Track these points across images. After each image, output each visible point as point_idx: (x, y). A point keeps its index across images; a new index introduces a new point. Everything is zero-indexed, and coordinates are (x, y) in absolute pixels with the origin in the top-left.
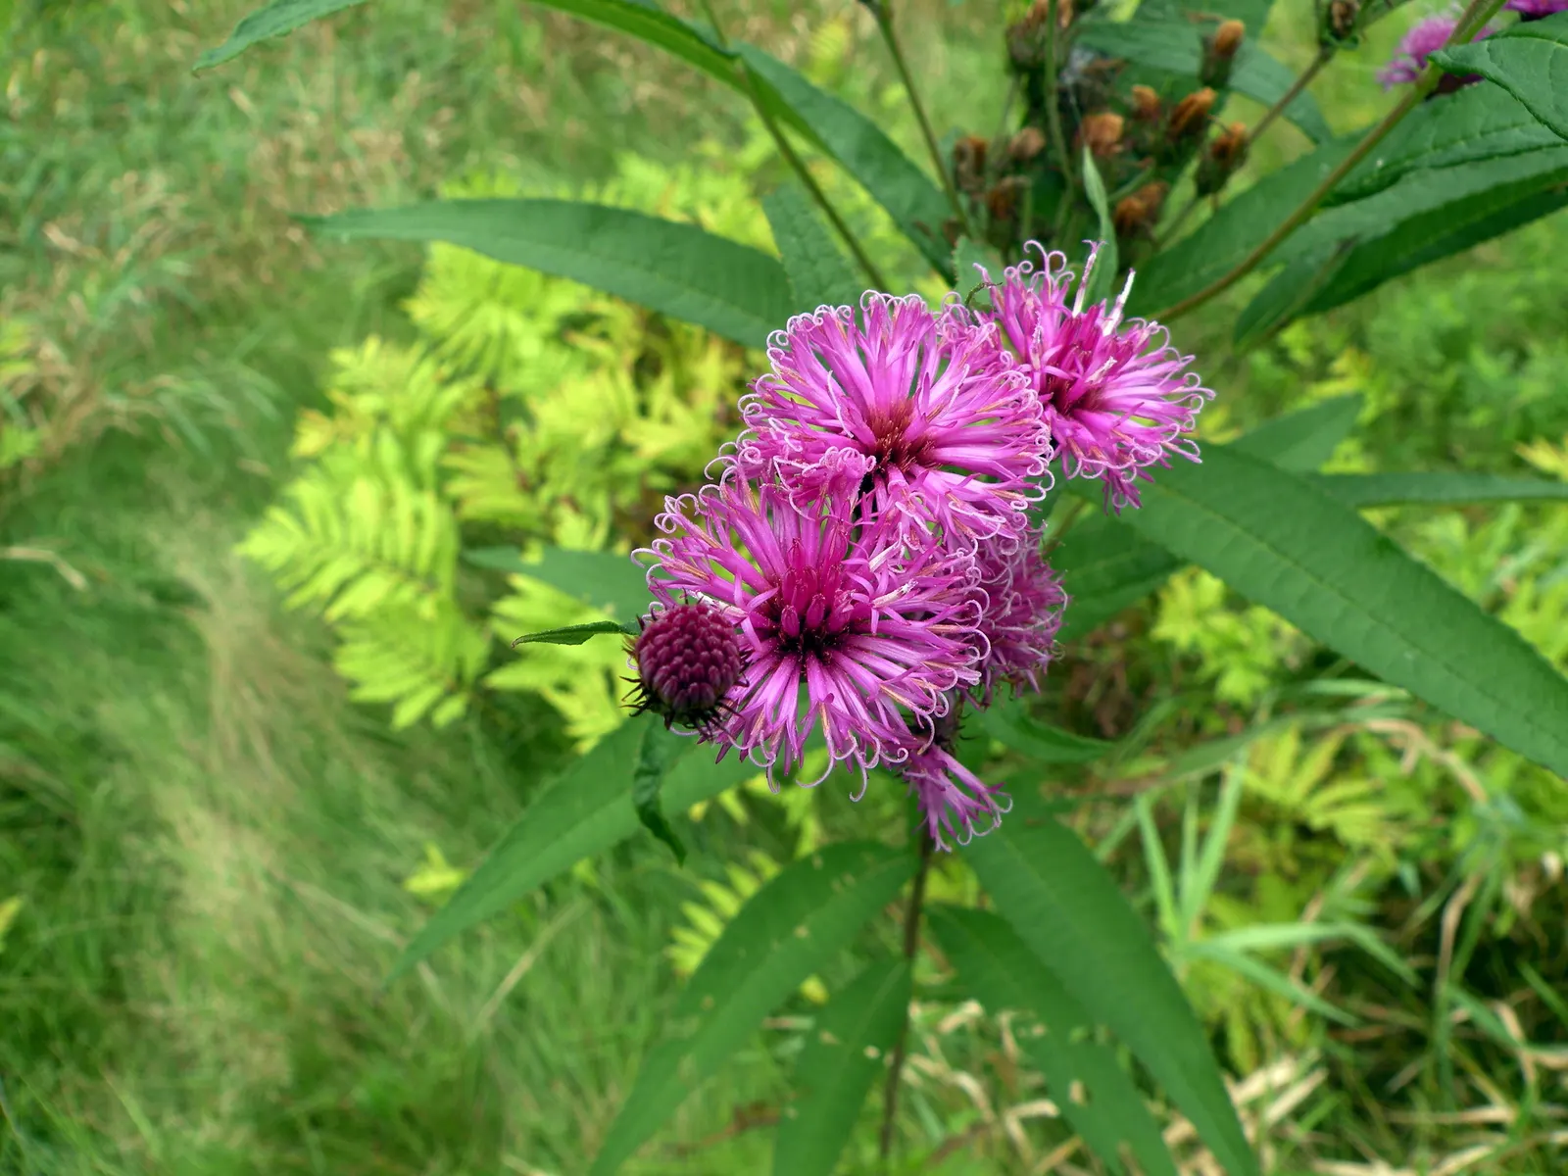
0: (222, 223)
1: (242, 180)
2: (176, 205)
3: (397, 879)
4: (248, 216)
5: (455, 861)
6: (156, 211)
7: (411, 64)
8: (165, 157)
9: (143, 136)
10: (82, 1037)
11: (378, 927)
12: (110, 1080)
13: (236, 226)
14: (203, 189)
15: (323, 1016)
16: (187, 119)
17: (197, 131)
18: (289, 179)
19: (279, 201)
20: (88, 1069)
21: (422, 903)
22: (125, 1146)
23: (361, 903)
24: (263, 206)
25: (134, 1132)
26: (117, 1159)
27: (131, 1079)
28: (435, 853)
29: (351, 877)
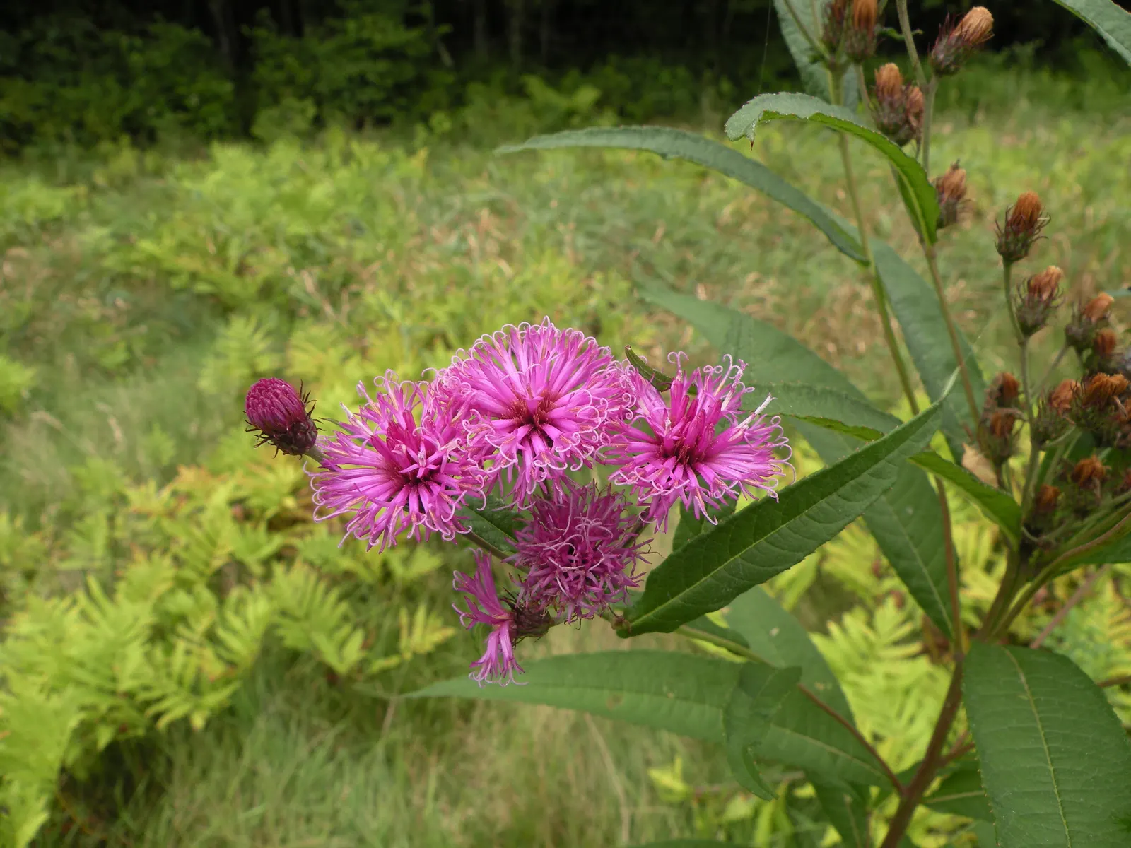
0: (793, 321)
1: (818, 302)
2: (772, 300)
3: (648, 763)
4: (810, 324)
5: (687, 777)
6: (761, 300)
7: (963, 275)
8: (784, 272)
9: (779, 257)
10: (438, 726)
11: (618, 783)
12: (433, 759)
13: (801, 327)
14: (793, 299)
15: (550, 811)
16: (810, 255)
17: (810, 266)
18: (848, 315)
19: (834, 324)
20: (428, 744)
21: (653, 788)
22: (416, 800)
23: (618, 762)
24: (823, 322)
25: (424, 795)
26: (408, 803)
27: (442, 768)
28: (679, 763)
29: (625, 744)
